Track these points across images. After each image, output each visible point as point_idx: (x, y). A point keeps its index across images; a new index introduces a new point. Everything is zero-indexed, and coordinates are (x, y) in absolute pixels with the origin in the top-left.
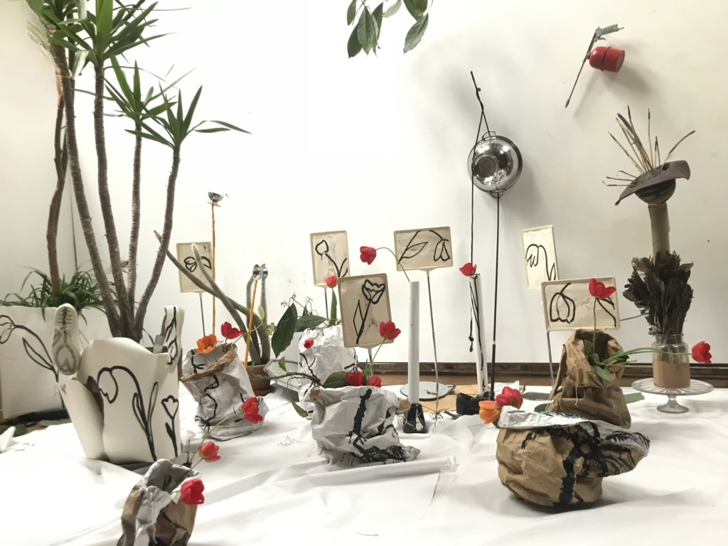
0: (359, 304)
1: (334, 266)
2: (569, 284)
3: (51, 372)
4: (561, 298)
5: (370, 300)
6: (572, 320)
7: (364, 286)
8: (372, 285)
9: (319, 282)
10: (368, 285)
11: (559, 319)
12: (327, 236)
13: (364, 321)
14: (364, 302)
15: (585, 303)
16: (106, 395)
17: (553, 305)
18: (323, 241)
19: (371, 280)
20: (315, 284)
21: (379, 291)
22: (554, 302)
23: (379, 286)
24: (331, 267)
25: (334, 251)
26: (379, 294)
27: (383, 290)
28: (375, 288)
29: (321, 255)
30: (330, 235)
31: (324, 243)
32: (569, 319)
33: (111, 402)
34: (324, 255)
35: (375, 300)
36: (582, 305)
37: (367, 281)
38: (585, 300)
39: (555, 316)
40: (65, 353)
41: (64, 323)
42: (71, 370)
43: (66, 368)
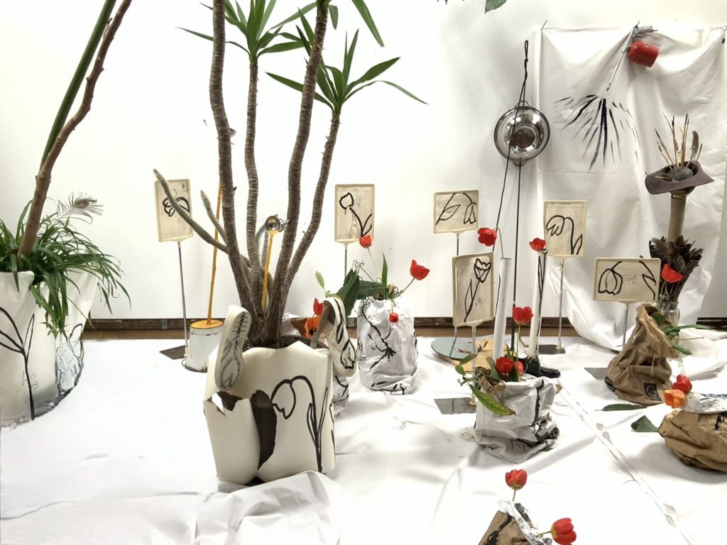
0: (471, 284)
1: (358, 221)
2: (621, 262)
3: (21, 355)
4: (611, 273)
6: (618, 293)
7: (475, 266)
8: (482, 264)
9: (340, 238)
10: (479, 264)
11: (606, 291)
12: (353, 189)
13: (473, 299)
14: (475, 281)
15: (631, 278)
16: (282, 410)
17: (602, 279)
18: (349, 194)
20: (336, 239)
21: (486, 270)
22: (605, 276)
23: (486, 265)
24: (355, 223)
25: (359, 205)
26: (486, 272)
27: (489, 269)
28: (484, 267)
29: (345, 208)
30: (356, 188)
31: (349, 196)
32: (615, 292)
33: (286, 418)
34: (348, 209)
35: (482, 279)
36: (629, 280)
37: (478, 260)
38: (633, 277)
39: (603, 288)
40: (233, 367)
41: (239, 332)
42: (230, 385)
43: (227, 384)
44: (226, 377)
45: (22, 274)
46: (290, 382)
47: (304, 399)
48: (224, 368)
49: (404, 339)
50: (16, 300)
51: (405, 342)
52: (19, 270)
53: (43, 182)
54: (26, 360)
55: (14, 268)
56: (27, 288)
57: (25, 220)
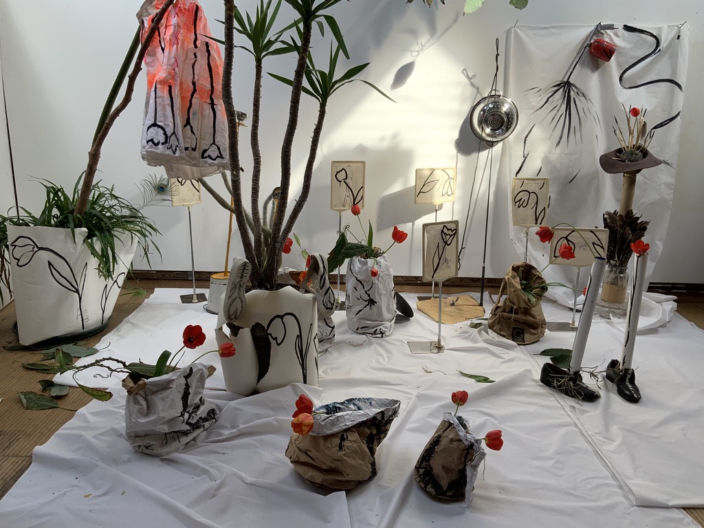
0: (438, 246)
1: (350, 192)
2: (573, 231)
3: (76, 294)
4: (565, 241)
5: (446, 243)
7: (442, 231)
8: (448, 230)
9: (335, 207)
10: (445, 230)
12: (347, 164)
13: (440, 259)
14: (442, 244)
15: (583, 246)
16: (276, 339)
17: (557, 245)
18: (343, 169)
19: (449, 226)
20: (331, 208)
21: (451, 236)
22: (560, 244)
23: (452, 231)
24: (348, 193)
25: (351, 179)
27: (455, 234)
28: (450, 232)
29: (340, 182)
30: (350, 164)
31: (343, 171)
33: (278, 345)
34: (343, 182)
35: (448, 243)
36: (581, 247)
37: (445, 226)
40: (238, 304)
41: (242, 277)
42: (235, 318)
43: (233, 317)
44: (232, 311)
45: (77, 230)
46: (281, 317)
47: (293, 331)
48: (231, 305)
49: (384, 292)
50: (73, 251)
51: (385, 295)
52: (76, 227)
53: (94, 156)
54: (80, 299)
55: (72, 225)
56: (82, 242)
57: (80, 186)
